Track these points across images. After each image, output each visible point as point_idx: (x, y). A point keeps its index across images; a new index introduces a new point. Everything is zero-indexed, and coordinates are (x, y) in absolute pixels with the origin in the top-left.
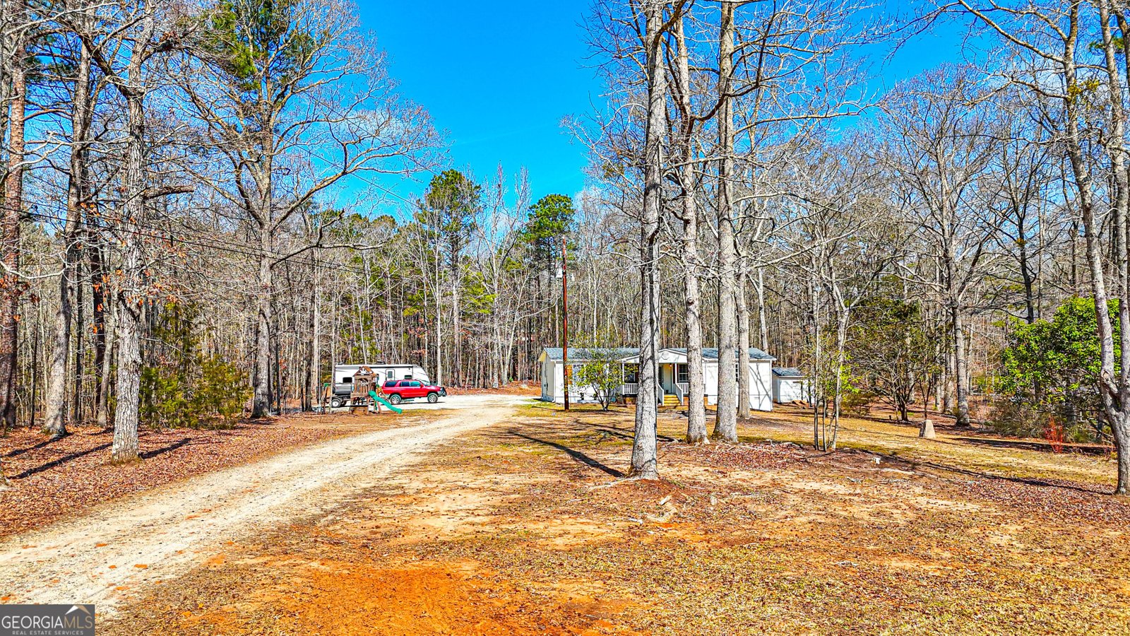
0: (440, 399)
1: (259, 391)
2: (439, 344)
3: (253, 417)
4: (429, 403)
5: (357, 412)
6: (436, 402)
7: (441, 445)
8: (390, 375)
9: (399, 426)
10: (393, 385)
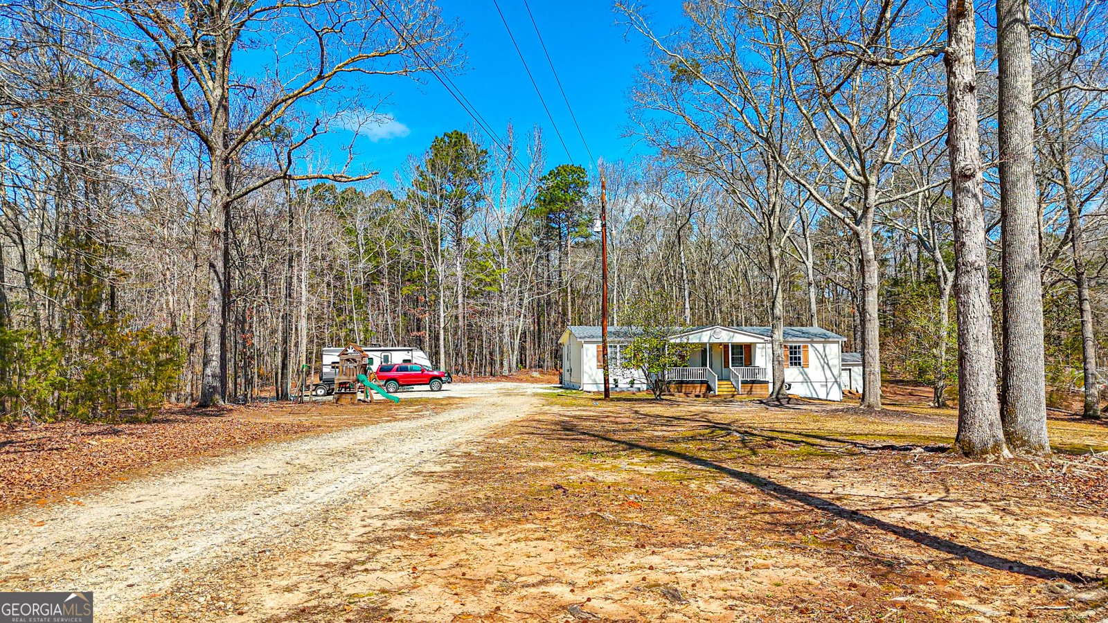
0: (445, 386)
1: (209, 371)
2: (442, 325)
3: (201, 406)
4: (432, 391)
5: (343, 401)
6: (440, 390)
7: (468, 455)
8: (386, 359)
9: (394, 419)
10: (390, 370)
